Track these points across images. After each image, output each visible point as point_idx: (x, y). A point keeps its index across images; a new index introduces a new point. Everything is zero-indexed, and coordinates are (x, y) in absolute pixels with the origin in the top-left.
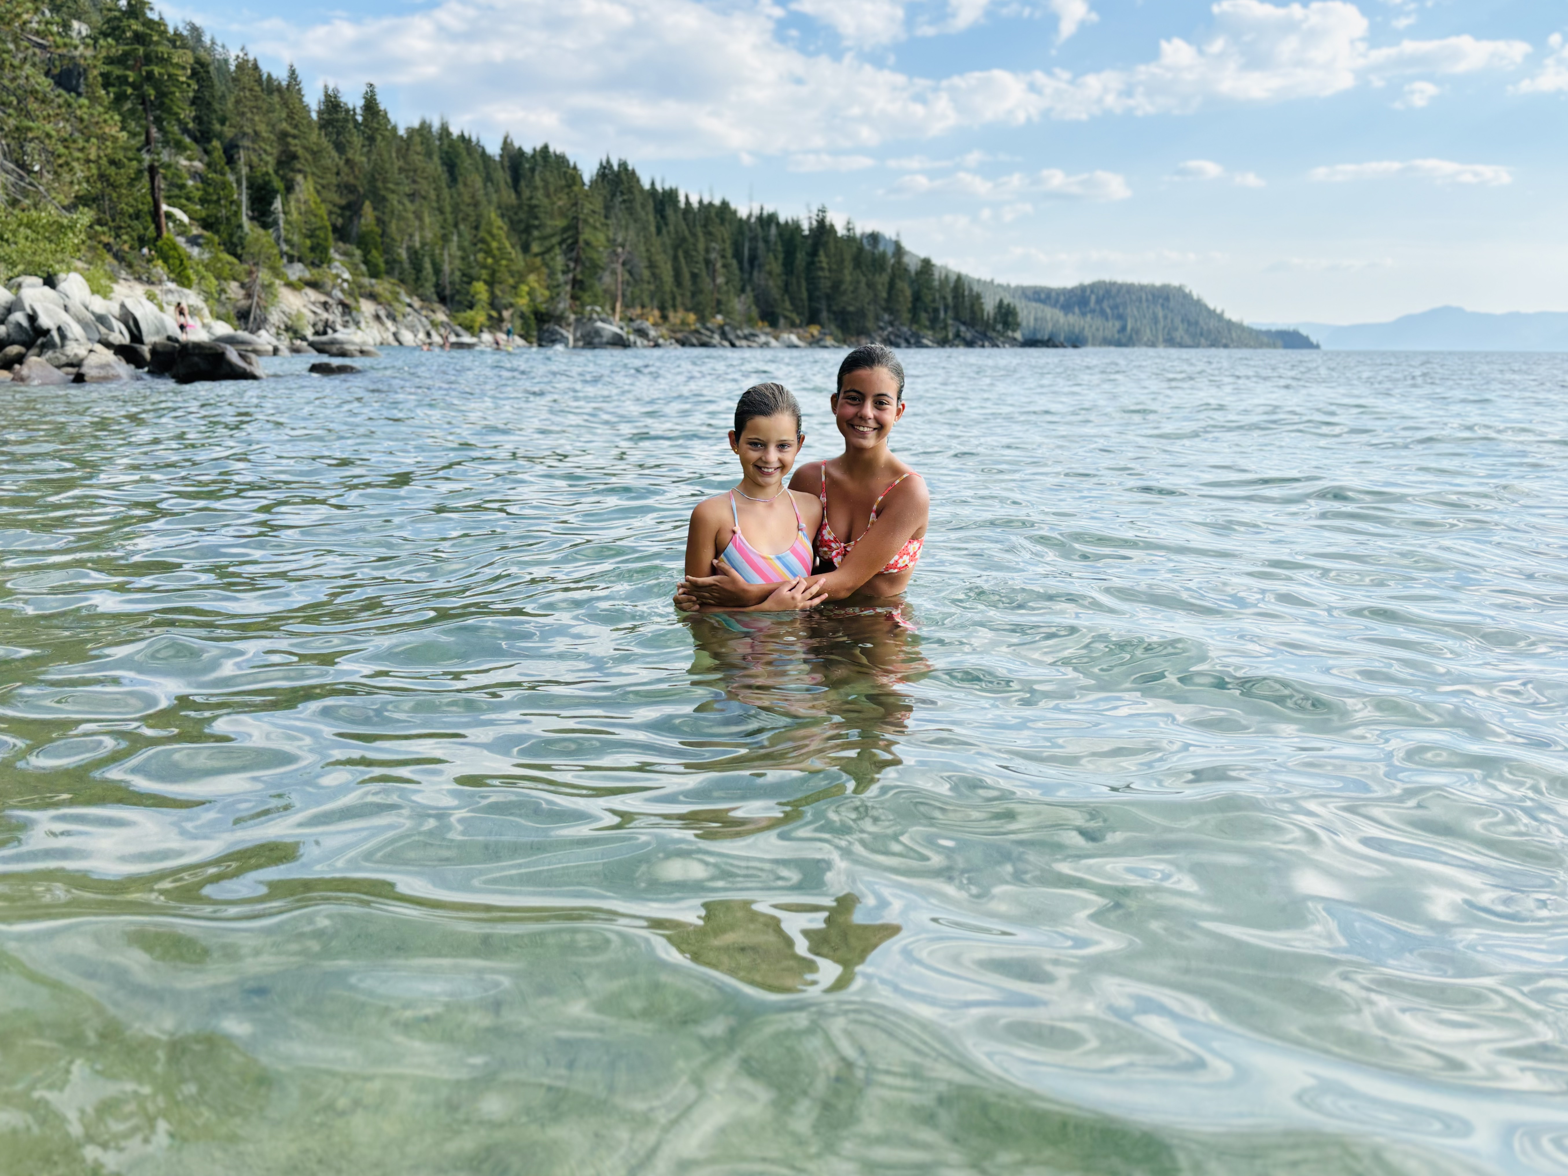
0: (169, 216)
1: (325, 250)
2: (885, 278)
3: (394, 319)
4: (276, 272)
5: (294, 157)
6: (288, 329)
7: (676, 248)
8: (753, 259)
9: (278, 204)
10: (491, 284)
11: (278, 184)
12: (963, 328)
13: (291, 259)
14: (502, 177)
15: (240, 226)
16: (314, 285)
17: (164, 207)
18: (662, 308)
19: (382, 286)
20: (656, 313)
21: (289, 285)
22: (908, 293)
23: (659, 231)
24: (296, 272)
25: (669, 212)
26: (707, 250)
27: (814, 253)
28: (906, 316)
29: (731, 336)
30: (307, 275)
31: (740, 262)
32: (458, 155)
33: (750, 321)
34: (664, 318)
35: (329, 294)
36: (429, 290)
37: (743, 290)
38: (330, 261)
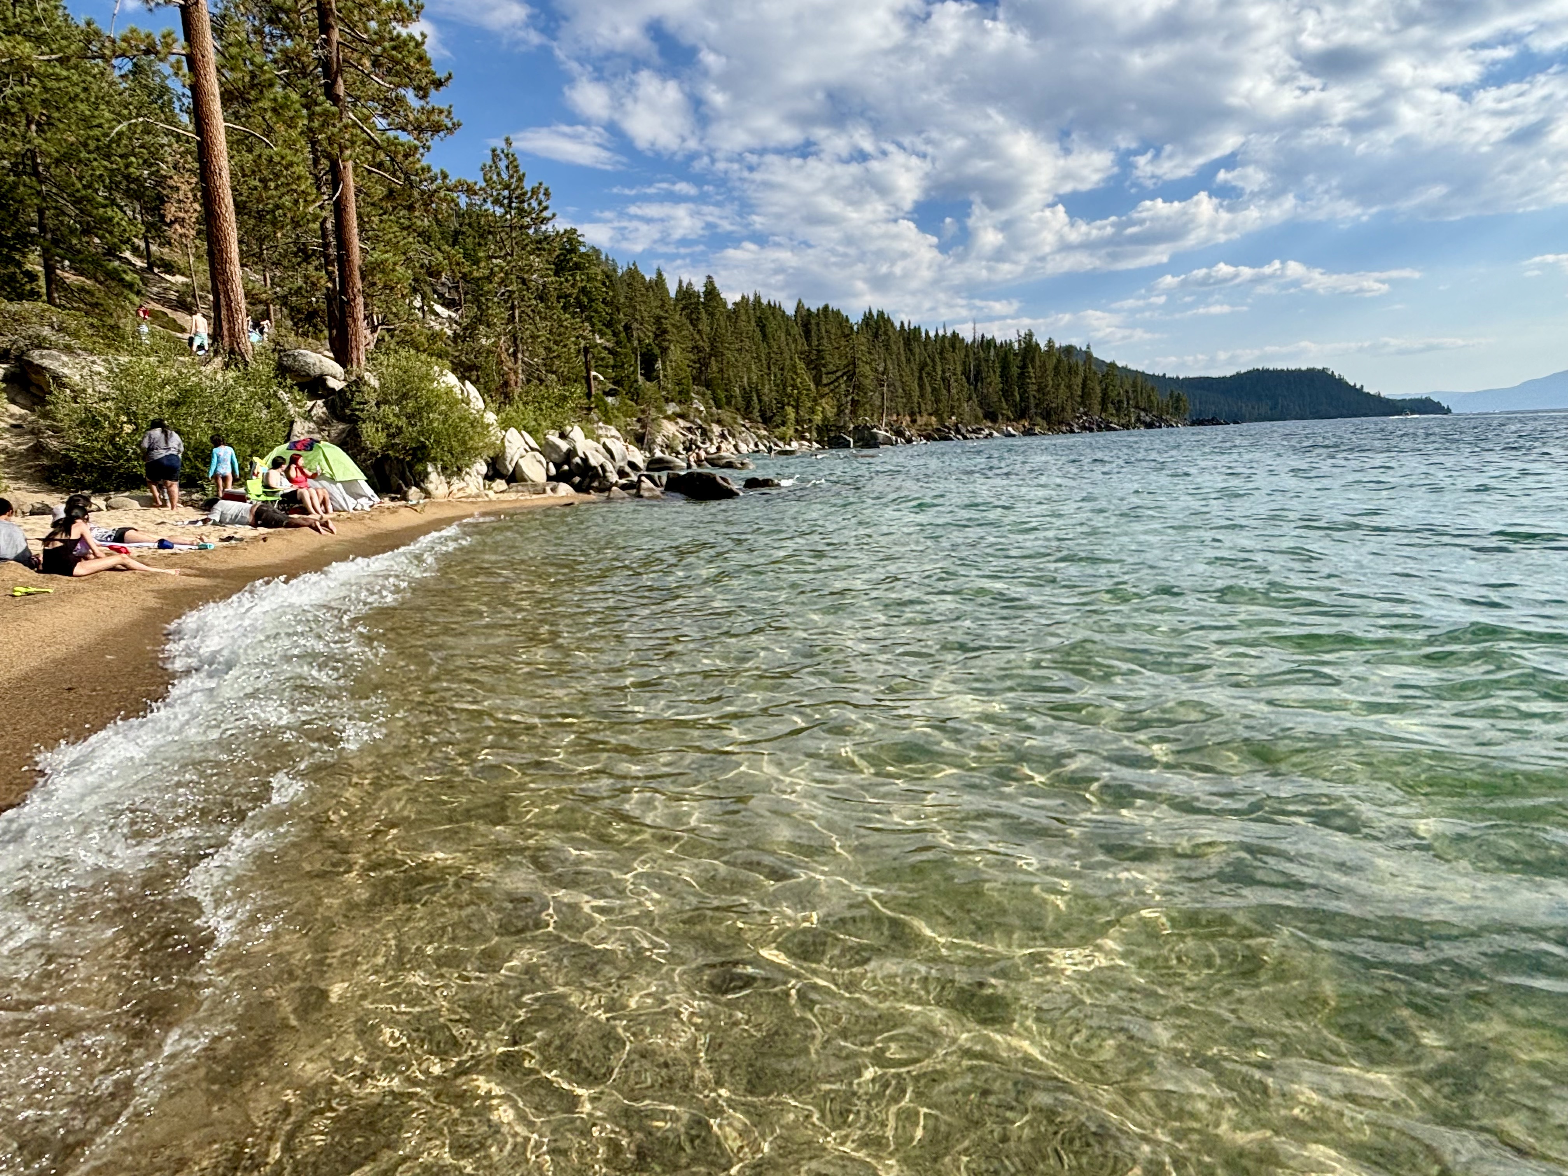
0: (595, 378)
1: (688, 393)
2: (1079, 380)
3: (734, 437)
4: (660, 410)
5: (665, 332)
6: (667, 447)
7: (921, 370)
8: (978, 373)
9: (659, 365)
10: (797, 408)
11: (657, 351)
12: (1142, 414)
13: (667, 401)
14: (796, 330)
15: (636, 381)
16: (682, 416)
17: (593, 373)
18: (912, 414)
19: (725, 414)
20: (908, 418)
21: (668, 418)
22: (1098, 390)
23: (908, 361)
24: (672, 408)
25: (915, 345)
26: (944, 372)
27: (1024, 367)
28: (1097, 407)
29: (963, 431)
30: (678, 410)
31: (968, 379)
32: (767, 318)
33: (977, 420)
34: (914, 421)
35: (693, 422)
36: (756, 414)
37: (970, 398)
38: (692, 399)
